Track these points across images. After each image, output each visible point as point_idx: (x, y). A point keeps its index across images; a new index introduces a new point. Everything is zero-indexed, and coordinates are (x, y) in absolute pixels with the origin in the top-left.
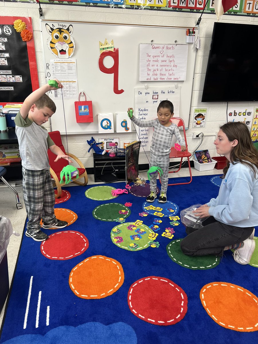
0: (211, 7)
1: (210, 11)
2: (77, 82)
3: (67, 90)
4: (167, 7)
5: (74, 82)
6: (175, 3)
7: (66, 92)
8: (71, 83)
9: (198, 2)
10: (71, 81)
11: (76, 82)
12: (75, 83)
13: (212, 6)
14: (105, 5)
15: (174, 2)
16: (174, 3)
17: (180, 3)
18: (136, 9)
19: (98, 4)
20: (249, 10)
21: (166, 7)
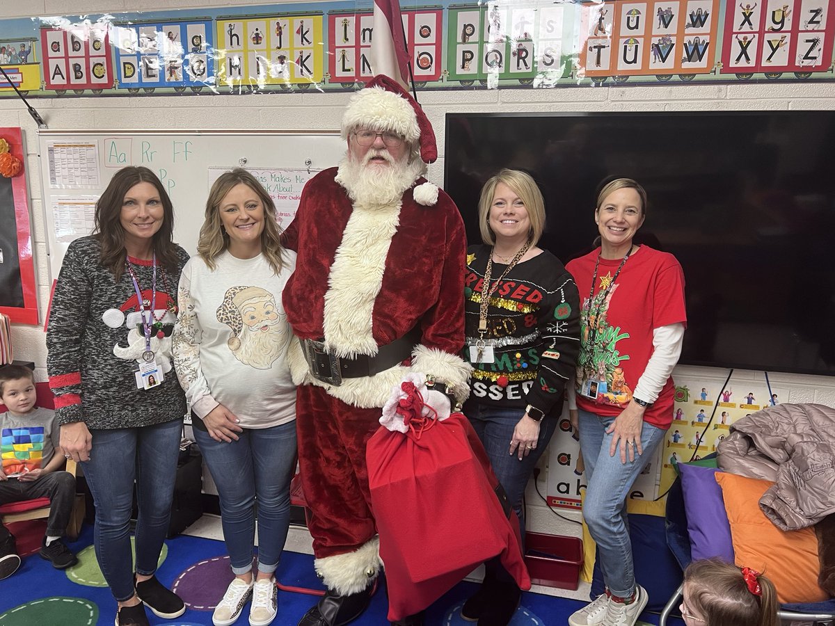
0: (459, 71)
1: (458, 84)
2: (96, 145)
3: (76, 166)
4: (327, 81)
5: (91, 146)
6: (349, 70)
7: (73, 171)
8: (84, 148)
9: (418, 60)
10: (84, 144)
11: (94, 146)
12: (92, 148)
13: (463, 67)
14: (173, 90)
15: (346, 68)
16: (344, 70)
17: (364, 70)
18: (243, 93)
19: (157, 90)
20: (599, 68)
21: (324, 81)
